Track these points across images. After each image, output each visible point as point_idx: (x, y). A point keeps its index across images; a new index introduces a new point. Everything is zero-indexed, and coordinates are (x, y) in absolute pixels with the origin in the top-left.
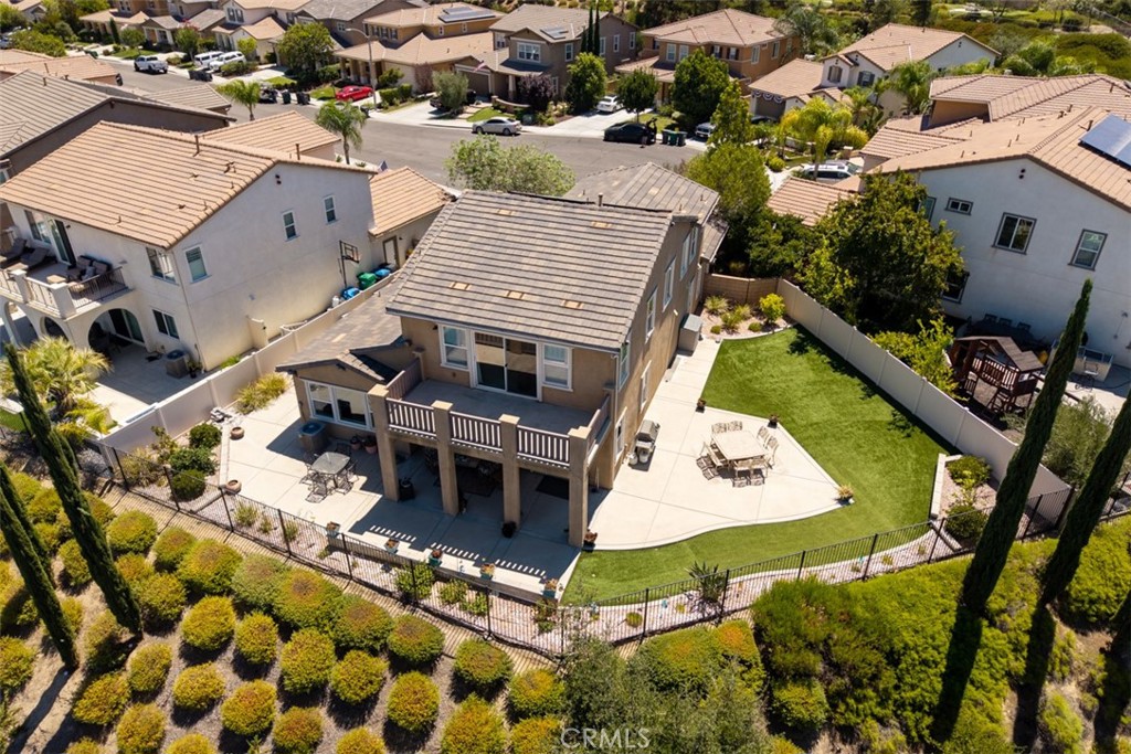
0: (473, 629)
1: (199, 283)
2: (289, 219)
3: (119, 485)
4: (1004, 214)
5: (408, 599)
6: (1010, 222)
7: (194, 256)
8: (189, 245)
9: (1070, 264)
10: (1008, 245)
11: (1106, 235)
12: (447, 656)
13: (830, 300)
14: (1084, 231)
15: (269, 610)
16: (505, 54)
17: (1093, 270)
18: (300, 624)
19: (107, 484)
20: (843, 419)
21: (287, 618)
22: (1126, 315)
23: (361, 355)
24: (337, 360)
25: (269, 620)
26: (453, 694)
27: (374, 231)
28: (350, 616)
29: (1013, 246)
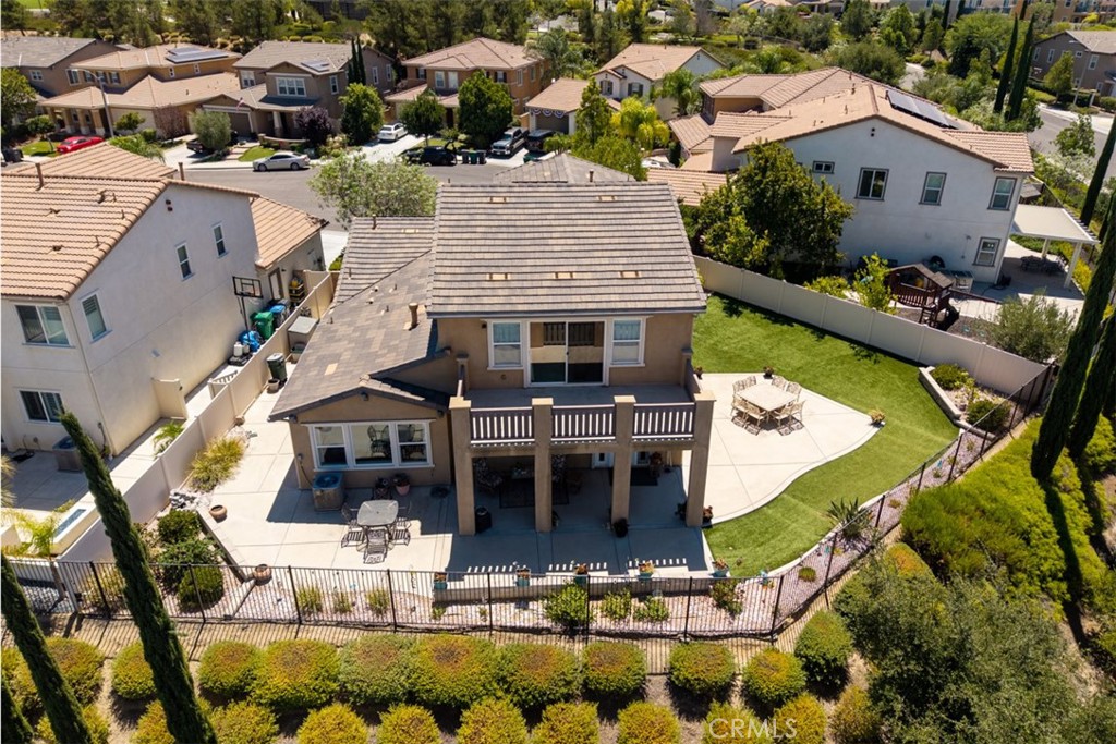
0: (663, 636)
1: (100, 341)
2: (183, 253)
3: (91, 616)
4: (862, 168)
5: (573, 627)
6: (867, 175)
7: (91, 306)
8: (85, 293)
9: (920, 203)
10: (868, 195)
11: (946, 174)
12: (651, 674)
13: (750, 262)
14: (928, 173)
15: (411, 698)
16: (262, 90)
17: (939, 204)
18: (466, 699)
19: (71, 619)
20: (817, 360)
21: (444, 698)
22: (968, 237)
23: (383, 377)
24: (362, 387)
25: (416, 711)
26: (680, 714)
27: (260, 262)
28: (528, 667)
29: (873, 195)
